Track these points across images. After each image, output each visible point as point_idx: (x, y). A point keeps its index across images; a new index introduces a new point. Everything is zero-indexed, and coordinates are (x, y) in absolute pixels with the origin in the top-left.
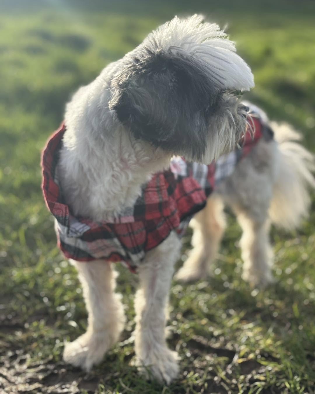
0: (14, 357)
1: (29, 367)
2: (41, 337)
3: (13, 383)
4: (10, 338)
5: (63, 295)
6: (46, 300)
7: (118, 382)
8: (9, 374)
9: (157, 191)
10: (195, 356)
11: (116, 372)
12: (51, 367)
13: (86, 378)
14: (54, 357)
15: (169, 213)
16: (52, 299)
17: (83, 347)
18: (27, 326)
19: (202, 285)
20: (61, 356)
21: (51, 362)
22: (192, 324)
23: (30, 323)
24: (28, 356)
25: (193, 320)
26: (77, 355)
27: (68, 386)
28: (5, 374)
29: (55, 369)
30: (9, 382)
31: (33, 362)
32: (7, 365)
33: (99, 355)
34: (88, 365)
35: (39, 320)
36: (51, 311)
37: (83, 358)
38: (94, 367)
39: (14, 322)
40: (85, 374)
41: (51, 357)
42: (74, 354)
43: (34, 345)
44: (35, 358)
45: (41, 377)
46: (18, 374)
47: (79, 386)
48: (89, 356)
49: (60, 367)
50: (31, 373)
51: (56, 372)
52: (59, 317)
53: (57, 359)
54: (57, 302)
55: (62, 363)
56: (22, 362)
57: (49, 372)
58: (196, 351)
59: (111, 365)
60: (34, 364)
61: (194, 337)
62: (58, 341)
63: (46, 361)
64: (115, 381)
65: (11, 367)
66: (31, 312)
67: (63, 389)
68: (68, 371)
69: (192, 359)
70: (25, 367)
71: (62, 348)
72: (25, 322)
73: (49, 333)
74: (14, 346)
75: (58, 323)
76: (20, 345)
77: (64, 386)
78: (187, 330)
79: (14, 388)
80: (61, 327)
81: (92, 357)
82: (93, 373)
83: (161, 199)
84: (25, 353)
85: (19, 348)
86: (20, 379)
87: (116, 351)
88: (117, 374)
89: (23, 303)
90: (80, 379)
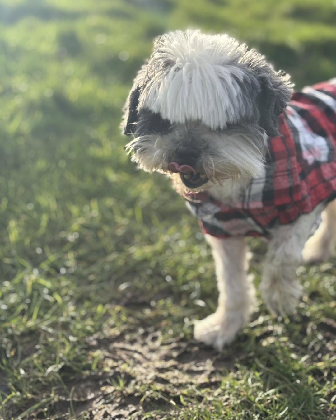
0: (146, 334)
1: (163, 344)
2: (170, 315)
3: (149, 360)
4: (139, 315)
5: (186, 274)
6: (169, 279)
7: (254, 362)
8: (144, 350)
9: (288, 175)
10: (328, 339)
11: (250, 352)
12: (184, 345)
13: (219, 356)
14: (185, 335)
15: (300, 198)
16: (174, 278)
17: (213, 326)
18: (153, 303)
19: (326, 266)
20: (192, 335)
21: (183, 340)
22: (321, 306)
23: (157, 301)
24: (159, 333)
25: (321, 302)
26: (209, 334)
27: (202, 363)
28: (140, 350)
29: (187, 347)
30: (145, 358)
31: (165, 339)
32: (140, 341)
33: (231, 334)
34: (220, 343)
35: (165, 298)
36: (175, 290)
37: (214, 337)
38: (226, 346)
39: (141, 299)
40: (217, 353)
41: (182, 335)
42: (205, 333)
43: (164, 323)
44: (166, 336)
45: (175, 354)
46: (152, 351)
47: (214, 365)
48: (220, 334)
49: (192, 345)
50: (165, 350)
51: (189, 349)
52: (184, 296)
53: (189, 337)
54: (180, 281)
55: (193, 342)
56: (154, 339)
57: (182, 351)
58: (328, 334)
59: (243, 345)
60: (166, 342)
61: (324, 319)
62: (186, 320)
63: (177, 339)
64: (250, 361)
65: (144, 344)
66: (156, 289)
67: (198, 367)
68: (201, 349)
69: (324, 342)
70: (158, 343)
71: (192, 327)
72: (151, 299)
73: (176, 311)
74: (144, 323)
75: (184, 302)
76: (150, 322)
77: (198, 364)
78: (316, 313)
79: (151, 364)
80: (187, 306)
81: (223, 336)
82: (225, 352)
83: (291, 184)
84: (156, 330)
85: (150, 326)
86: (155, 356)
87: (246, 331)
88: (252, 354)
89: (147, 282)
90: (214, 358)
